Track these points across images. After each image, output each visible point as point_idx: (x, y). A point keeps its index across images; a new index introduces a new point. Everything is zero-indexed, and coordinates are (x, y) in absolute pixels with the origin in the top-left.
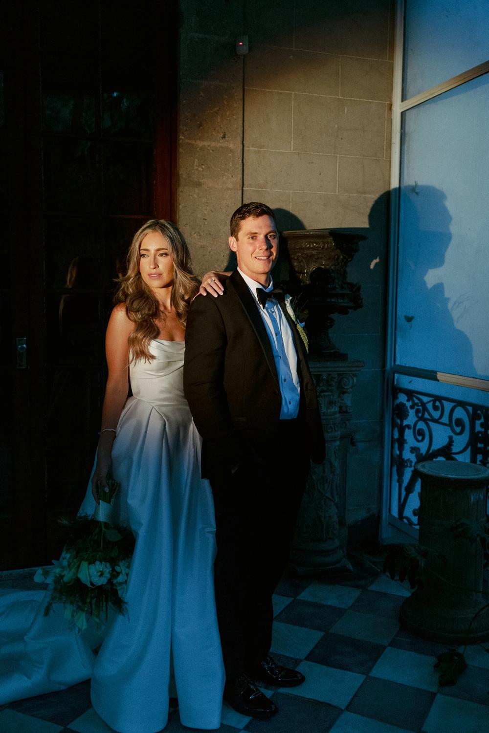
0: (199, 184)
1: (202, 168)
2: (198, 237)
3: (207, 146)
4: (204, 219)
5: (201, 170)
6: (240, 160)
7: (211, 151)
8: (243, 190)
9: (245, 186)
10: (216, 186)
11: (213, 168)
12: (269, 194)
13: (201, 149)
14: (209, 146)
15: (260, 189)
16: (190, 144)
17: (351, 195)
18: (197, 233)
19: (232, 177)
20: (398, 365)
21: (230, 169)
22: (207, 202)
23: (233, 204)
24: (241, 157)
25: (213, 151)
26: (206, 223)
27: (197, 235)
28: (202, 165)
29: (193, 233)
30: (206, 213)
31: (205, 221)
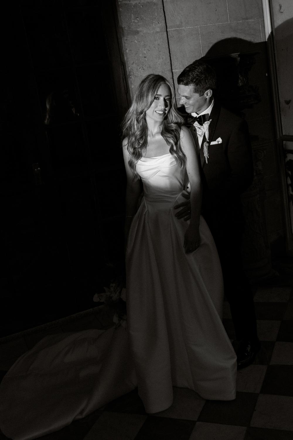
0: (137, 32)
1: (137, 20)
2: (142, 70)
3: (138, 3)
4: (144, 57)
5: (137, 21)
6: (162, 9)
7: (141, 7)
8: (167, 31)
9: (168, 29)
10: (149, 32)
11: (145, 18)
12: (184, 30)
13: (134, 6)
14: (139, 3)
15: (178, 29)
16: (126, 4)
17: (238, 22)
18: (141, 68)
19: (158, 23)
20: (284, 135)
21: (156, 18)
22: (144, 45)
23: (162, 43)
24: (162, 8)
25: (142, 6)
26: (146, 60)
27: (142, 69)
28: (137, 18)
29: (139, 68)
30: (145, 52)
31: (145, 58)
